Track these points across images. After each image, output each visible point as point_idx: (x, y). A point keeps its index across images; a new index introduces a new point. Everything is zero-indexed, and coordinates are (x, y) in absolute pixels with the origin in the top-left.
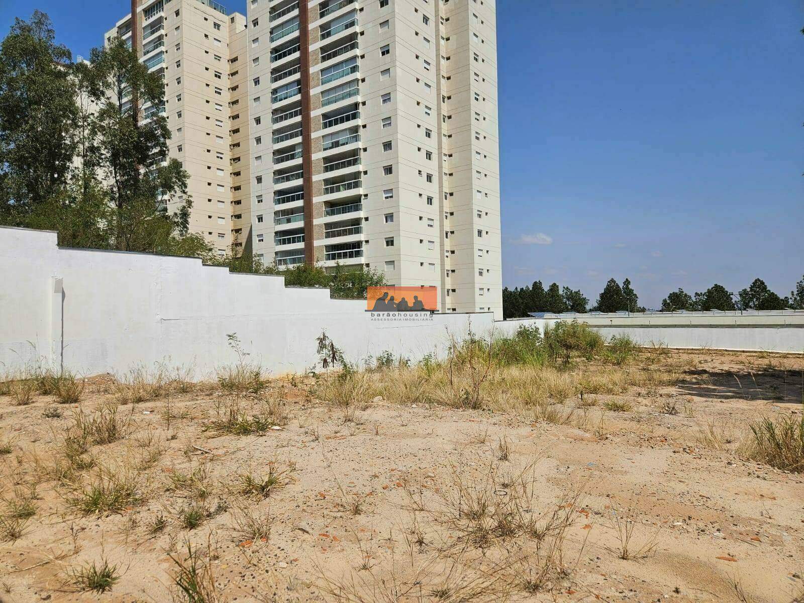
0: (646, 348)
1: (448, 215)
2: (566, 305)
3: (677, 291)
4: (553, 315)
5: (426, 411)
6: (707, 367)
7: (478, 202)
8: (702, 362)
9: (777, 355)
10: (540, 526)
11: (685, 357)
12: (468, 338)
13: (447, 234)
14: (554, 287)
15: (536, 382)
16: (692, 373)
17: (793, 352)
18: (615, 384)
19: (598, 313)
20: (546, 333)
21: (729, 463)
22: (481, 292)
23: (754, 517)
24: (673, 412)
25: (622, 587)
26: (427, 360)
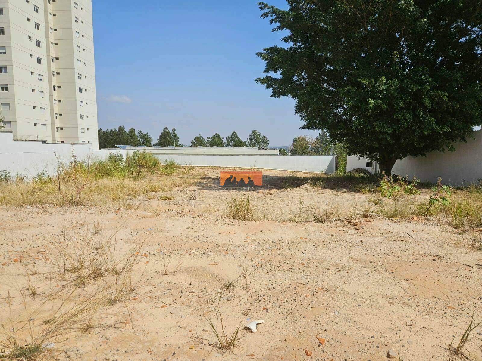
0: (183, 166)
1: (55, 74)
2: (140, 141)
3: (199, 136)
4: (132, 147)
5: (39, 210)
6: (211, 175)
7: (78, 67)
8: (209, 173)
9: (240, 169)
10: (119, 268)
11: (201, 171)
12: (72, 160)
13: (54, 87)
14: (132, 131)
15: (120, 187)
16: (204, 178)
17: (247, 167)
18: (166, 186)
19: (158, 146)
20: (127, 158)
21: (217, 220)
22: (83, 131)
23: (226, 243)
24: (194, 198)
25: (163, 289)
26: (40, 176)
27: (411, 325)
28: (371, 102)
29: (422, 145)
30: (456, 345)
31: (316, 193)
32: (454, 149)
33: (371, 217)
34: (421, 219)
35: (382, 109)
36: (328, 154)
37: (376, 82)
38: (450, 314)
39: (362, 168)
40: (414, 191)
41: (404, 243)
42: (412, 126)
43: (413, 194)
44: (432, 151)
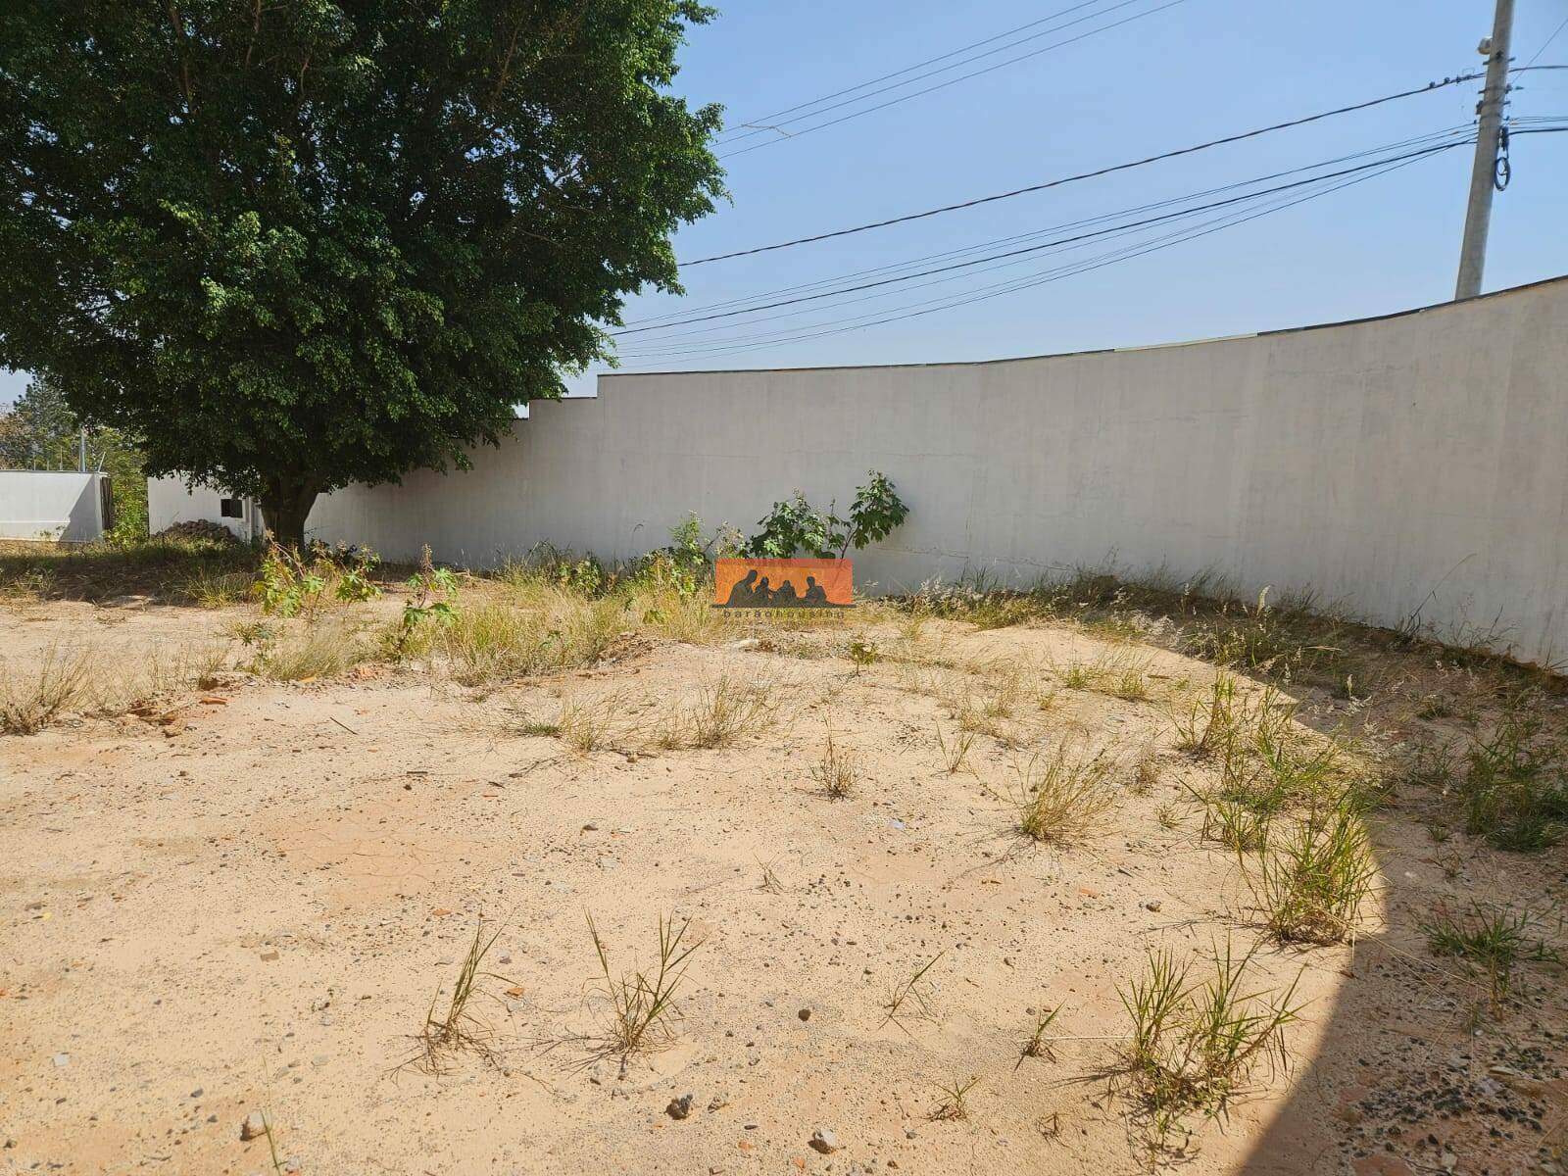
27: (327, 1005)
28: (217, 291)
29: (387, 449)
30: (441, 1018)
31: (12, 621)
32: (470, 463)
33: (226, 685)
34: (380, 672)
35: (254, 322)
36: (70, 467)
37: (227, 224)
38: (437, 934)
39: (205, 521)
40: (364, 591)
41: (325, 755)
42: (354, 389)
43: (363, 598)
44: (415, 468)
